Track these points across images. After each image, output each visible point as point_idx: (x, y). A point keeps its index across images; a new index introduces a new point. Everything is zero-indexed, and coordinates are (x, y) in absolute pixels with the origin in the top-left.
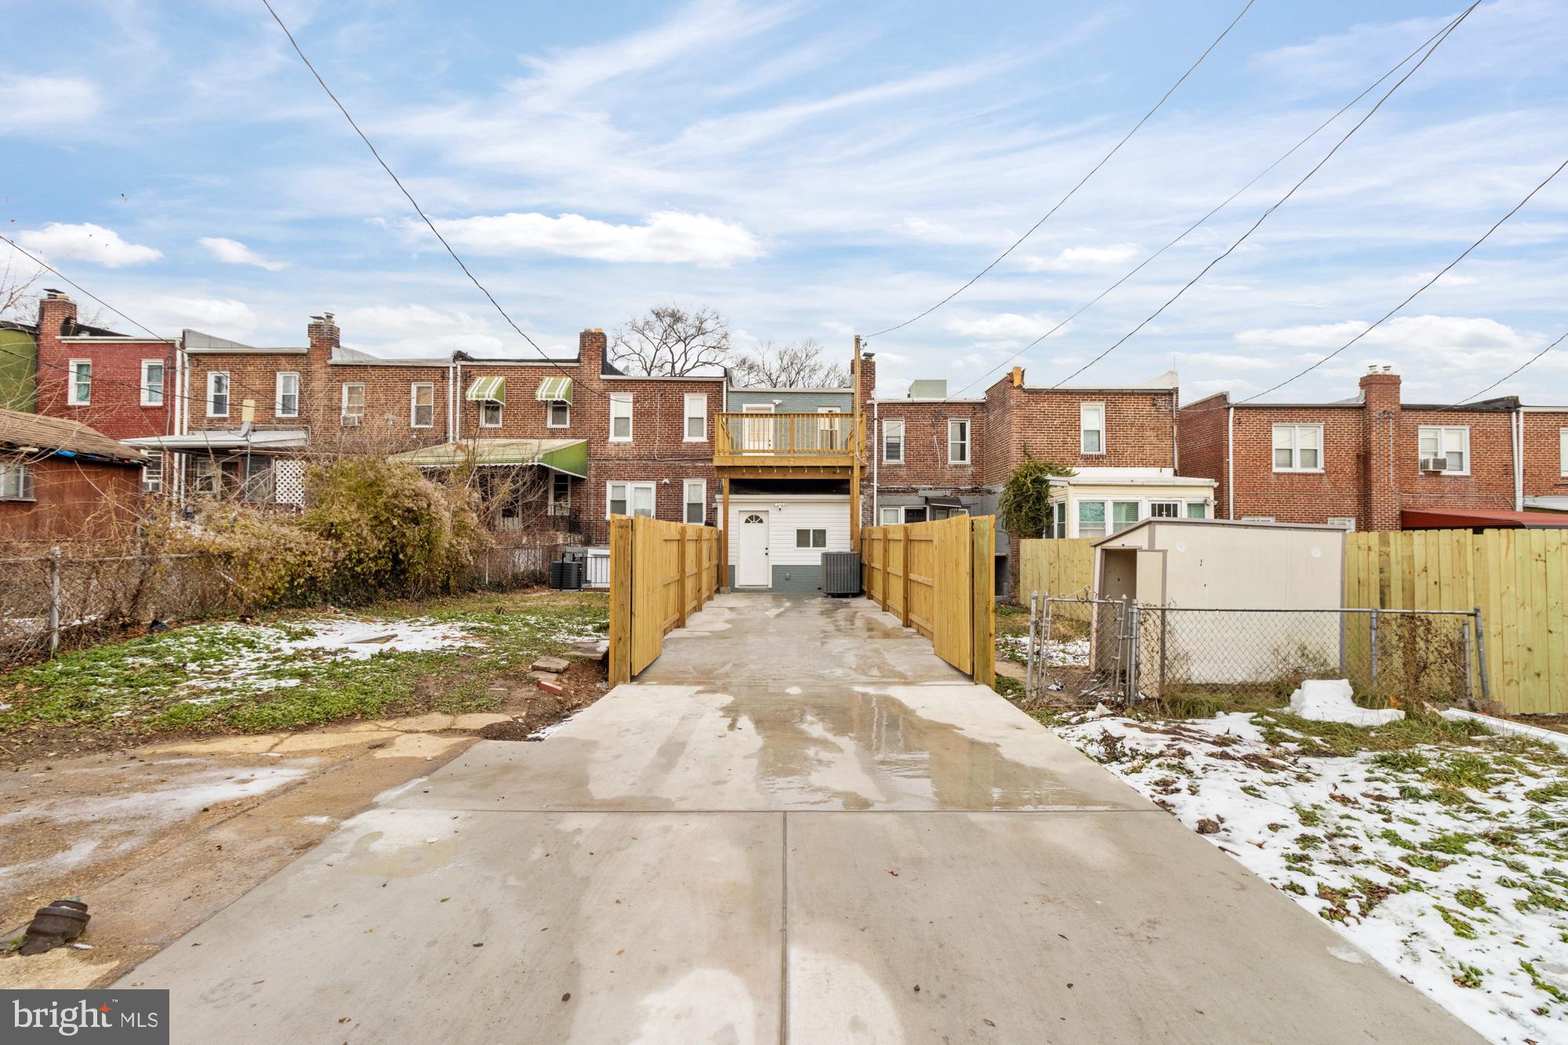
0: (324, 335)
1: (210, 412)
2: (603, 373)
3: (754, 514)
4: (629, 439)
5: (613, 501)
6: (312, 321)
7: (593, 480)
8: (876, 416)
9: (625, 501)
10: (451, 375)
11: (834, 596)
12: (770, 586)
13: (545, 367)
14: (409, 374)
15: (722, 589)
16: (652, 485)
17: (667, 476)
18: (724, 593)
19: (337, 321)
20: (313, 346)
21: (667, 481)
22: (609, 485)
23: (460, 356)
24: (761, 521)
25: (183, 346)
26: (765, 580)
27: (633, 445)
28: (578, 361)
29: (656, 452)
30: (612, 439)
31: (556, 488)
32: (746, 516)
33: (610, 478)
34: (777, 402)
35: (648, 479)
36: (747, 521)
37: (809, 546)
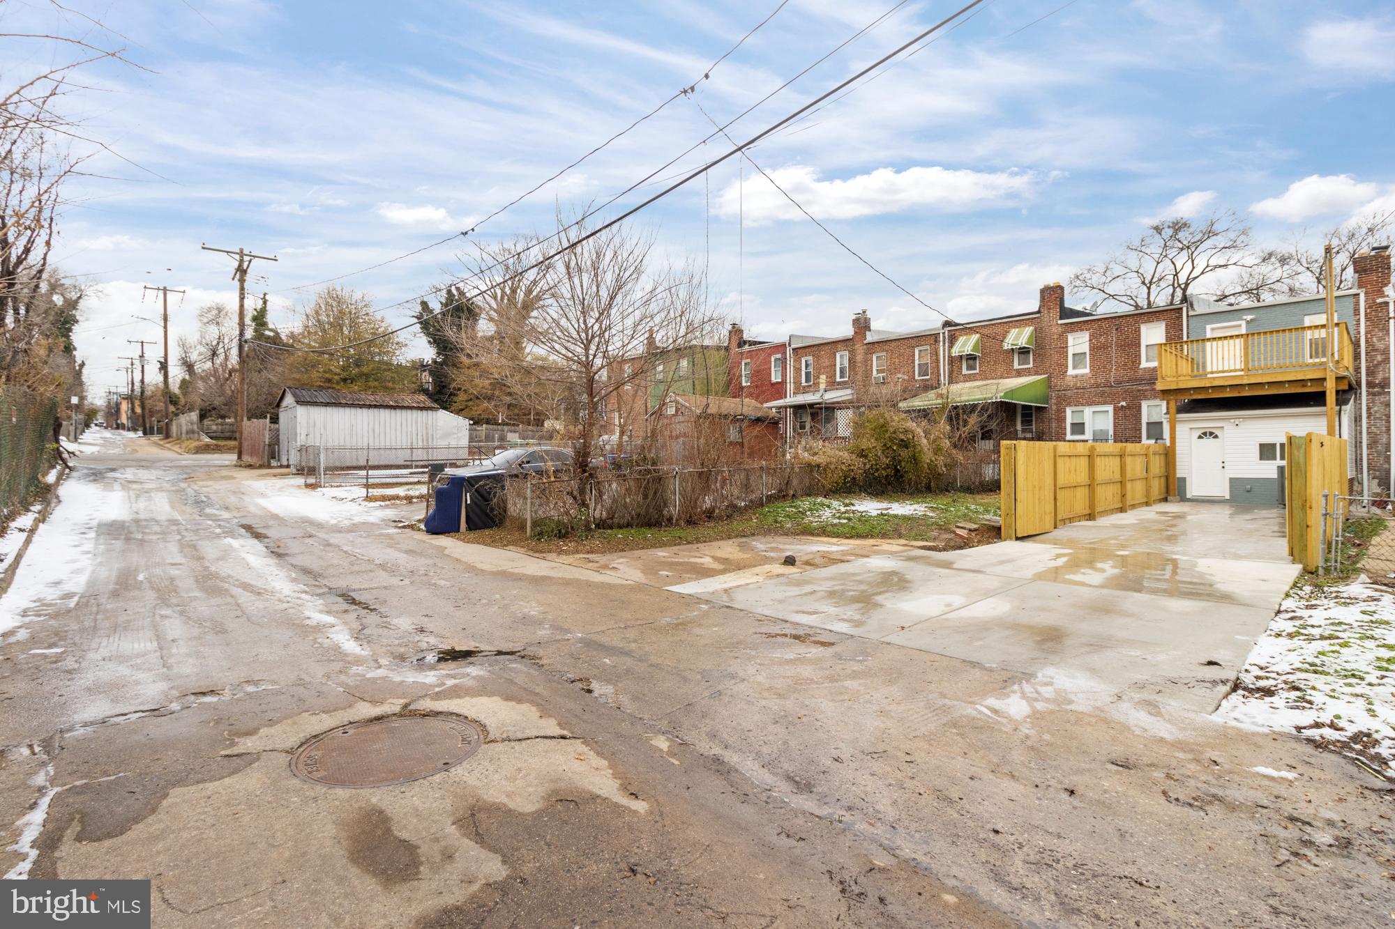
0: (862, 324)
1: (804, 383)
2: (1061, 319)
3: (1208, 430)
4: (1087, 370)
5: (1072, 424)
6: (854, 317)
7: (1054, 407)
8: (1391, 315)
9: (1083, 424)
10: (941, 339)
12: (1227, 497)
13: (1011, 322)
14: (913, 342)
15: (1169, 498)
16: (1110, 408)
17: (1124, 399)
18: (1171, 501)
19: (869, 315)
20: (856, 333)
21: (1124, 404)
22: (1069, 411)
23: (947, 324)
24: (1216, 437)
25: (790, 345)
26: (1222, 491)
27: (1090, 375)
28: (1039, 312)
29: (1112, 379)
30: (1071, 372)
31: (1023, 415)
32: (1199, 432)
33: (1069, 404)
34: (1249, 318)
35: (1105, 403)
36: (1200, 437)
37: (1275, 459)
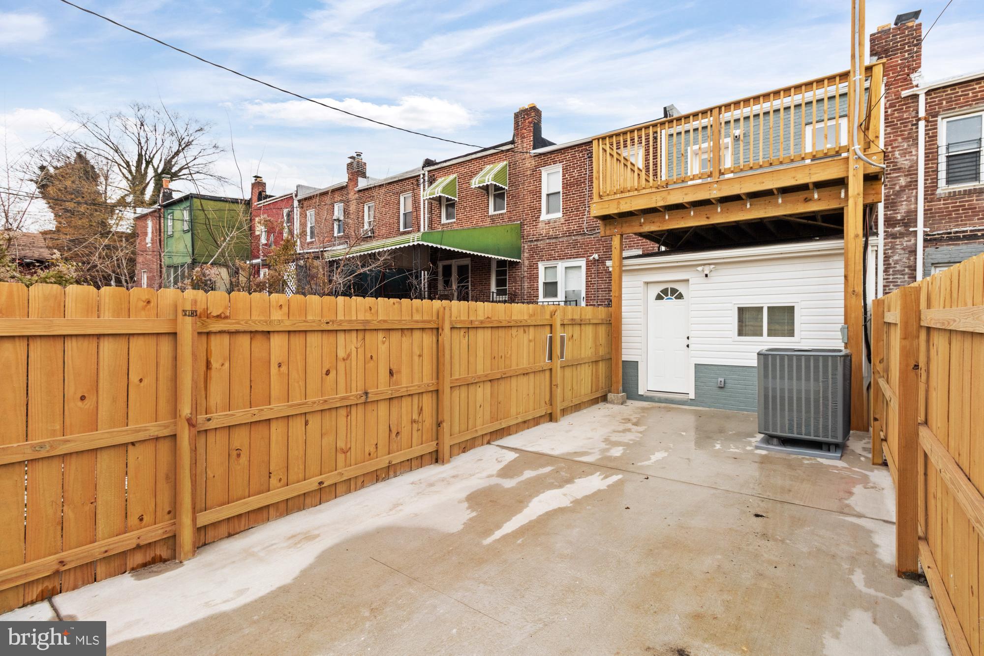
0: (357, 169)
1: (309, 239)
2: (534, 148)
3: (669, 286)
4: (559, 215)
5: (545, 284)
6: (350, 161)
7: (527, 263)
8: (922, 113)
9: (556, 283)
10: (422, 180)
11: (786, 442)
12: (692, 396)
13: (486, 156)
14: (397, 188)
15: (610, 396)
16: (582, 263)
17: (597, 250)
18: (612, 402)
19: (364, 158)
20: (350, 179)
21: (596, 256)
22: (541, 266)
23: (428, 163)
24: (680, 296)
25: (296, 196)
26: (687, 386)
27: (563, 221)
28: (512, 142)
29: (585, 225)
30: (544, 217)
31: (498, 273)
32: (656, 290)
33: (541, 259)
35: (577, 256)
36: (659, 297)
37: (762, 335)
